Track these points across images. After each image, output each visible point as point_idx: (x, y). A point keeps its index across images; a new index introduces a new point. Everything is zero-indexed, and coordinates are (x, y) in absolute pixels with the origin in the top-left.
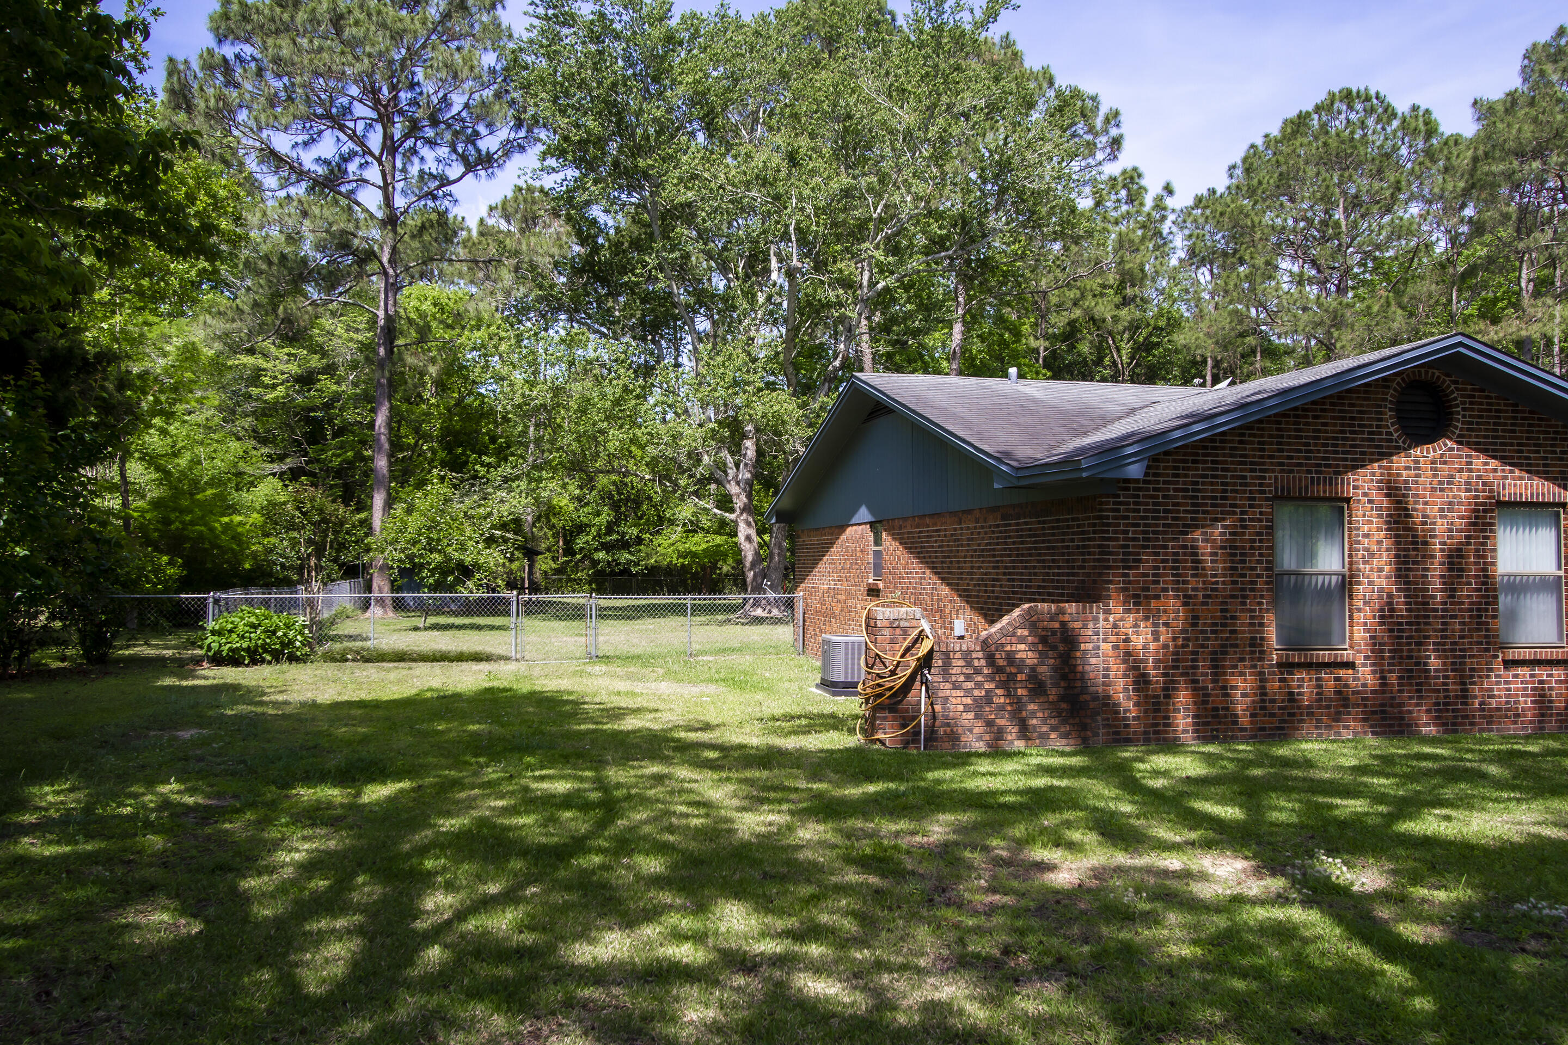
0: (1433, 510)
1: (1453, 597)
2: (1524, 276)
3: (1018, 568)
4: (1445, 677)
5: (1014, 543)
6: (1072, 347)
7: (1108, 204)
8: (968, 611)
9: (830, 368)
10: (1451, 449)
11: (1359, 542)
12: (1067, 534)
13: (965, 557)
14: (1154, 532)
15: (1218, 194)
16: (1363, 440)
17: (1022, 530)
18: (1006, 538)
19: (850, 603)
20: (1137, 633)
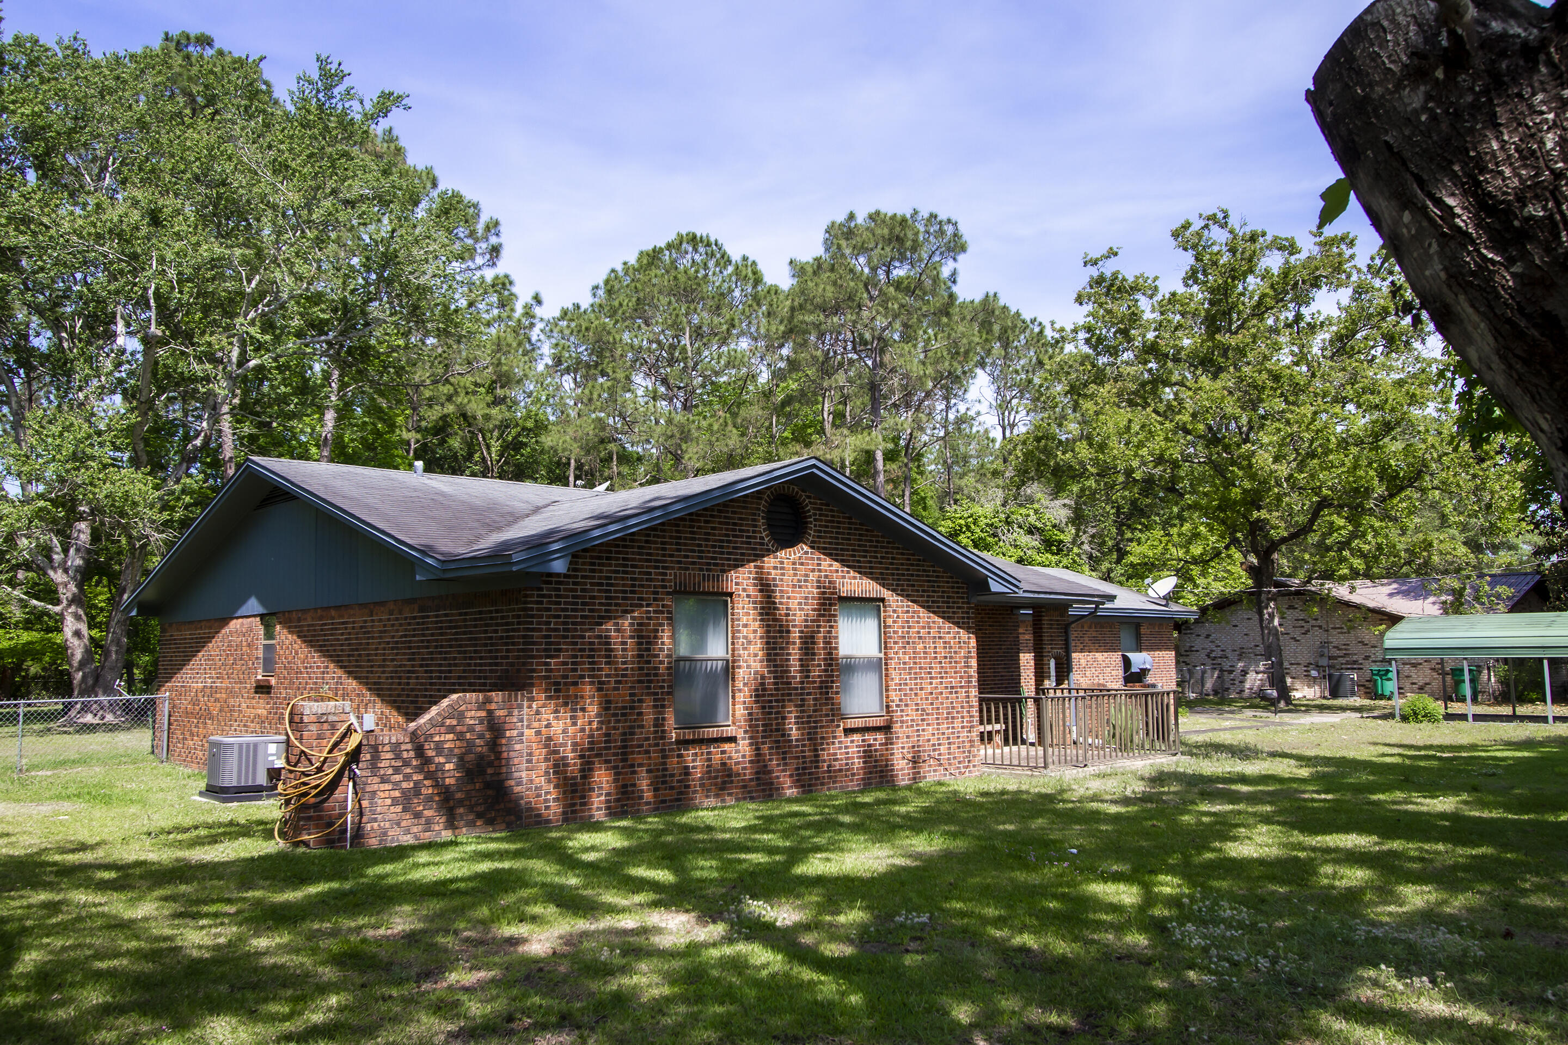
0: (793, 604)
1: (808, 677)
2: (826, 409)
3: (436, 659)
4: (804, 746)
5: (432, 635)
6: (443, 442)
7: (480, 306)
8: (379, 705)
9: (190, 447)
10: (806, 553)
11: (739, 631)
12: (491, 625)
13: (377, 649)
14: (573, 623)
15: (582, 310)
16: (742, 543)
17: (441, 622)
18: (423, 629)
19: (232, 702)
20: (557, 718)
